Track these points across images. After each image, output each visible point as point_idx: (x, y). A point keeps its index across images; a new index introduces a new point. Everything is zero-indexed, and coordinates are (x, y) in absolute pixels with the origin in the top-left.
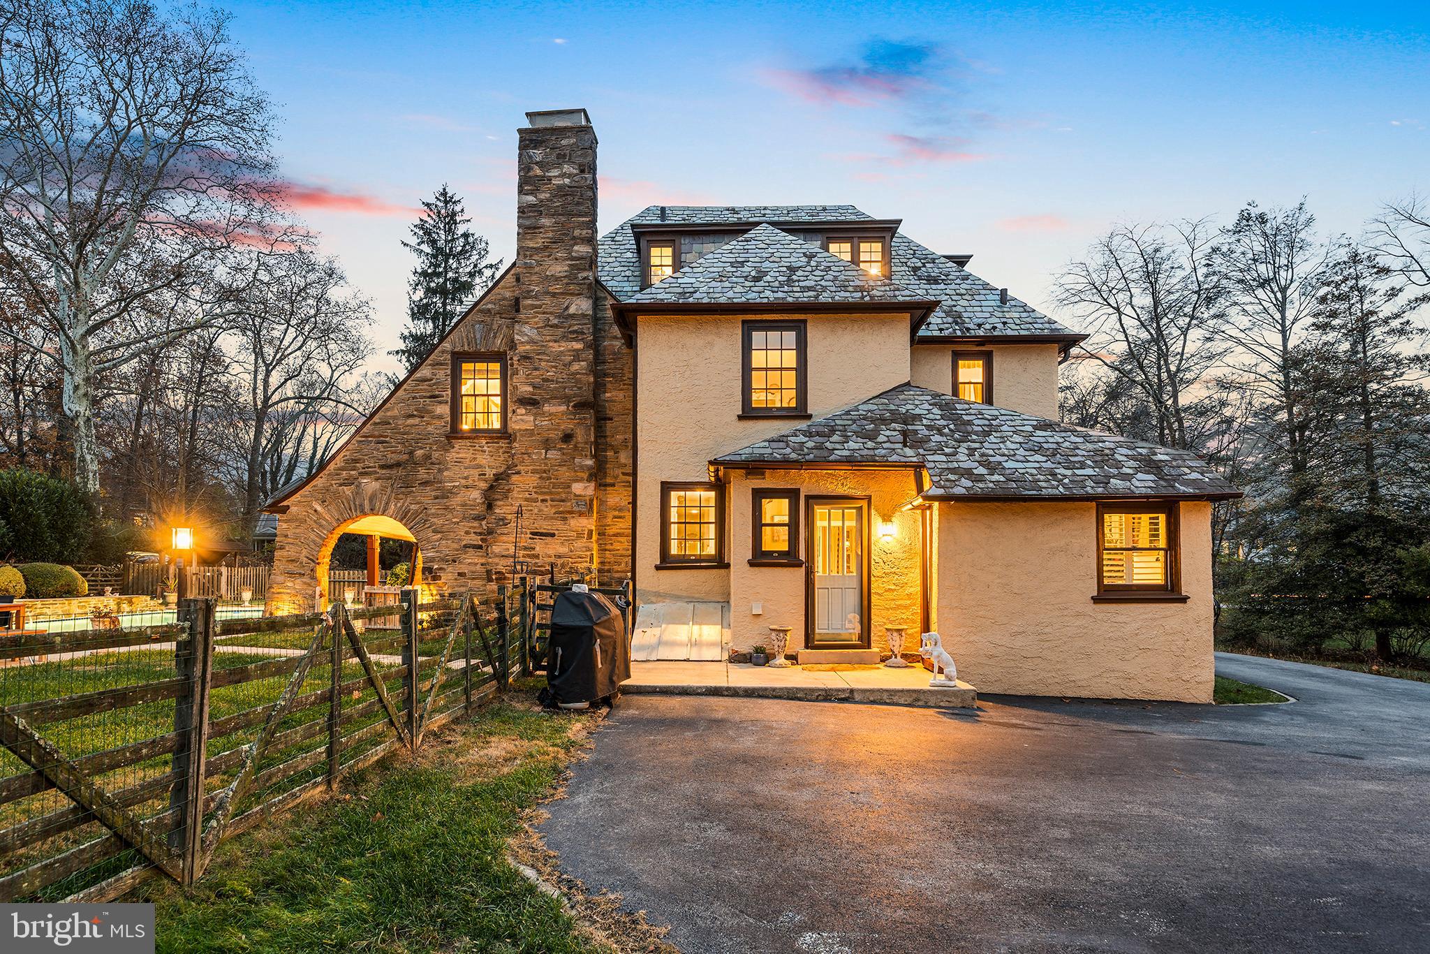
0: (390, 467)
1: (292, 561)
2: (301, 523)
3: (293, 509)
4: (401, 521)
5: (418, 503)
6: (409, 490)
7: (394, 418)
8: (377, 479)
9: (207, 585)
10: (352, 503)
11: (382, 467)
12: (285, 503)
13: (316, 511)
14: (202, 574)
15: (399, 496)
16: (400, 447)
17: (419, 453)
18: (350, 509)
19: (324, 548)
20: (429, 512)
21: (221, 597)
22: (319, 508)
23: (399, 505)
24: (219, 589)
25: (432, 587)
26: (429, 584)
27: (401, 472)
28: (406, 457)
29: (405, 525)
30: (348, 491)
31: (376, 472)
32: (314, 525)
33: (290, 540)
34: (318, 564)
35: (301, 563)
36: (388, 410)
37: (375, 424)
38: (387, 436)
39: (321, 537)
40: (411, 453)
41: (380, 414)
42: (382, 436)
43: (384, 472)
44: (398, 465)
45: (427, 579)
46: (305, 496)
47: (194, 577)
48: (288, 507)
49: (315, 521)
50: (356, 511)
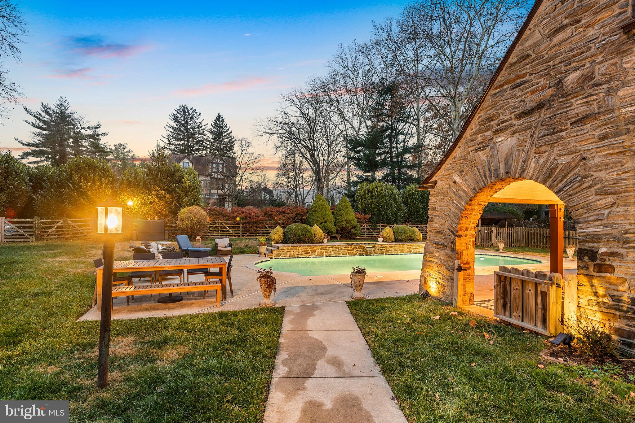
0: (529, 113)
1: (439, 232)
2: (445, 196)
3: (439, 183)
4: (544, 182)
5: (571, 153)
6: (555, 136)
7: (537, 44)
8: (513, 133)
9: (485, 237)
10: (486, 169)
11: (519, 116)
12: (433, 179)
13: (455, 182)
14: (483, 231)
15: (543, 149)
16: (543, 81)
17: (572, 78)
18: (485, 176)
19: (464, 220)
20: (590, 163)
21: (492, 244)
22: (457, 179)
23: (541, 161)
24: (491, 240)
25: (596, 282)
26: (590, 277)
27: (544, 115)
28: (551, 92)
29: (550, 187)
30: (482, 156)
31: (512, 125)
32: (455, 197)
33: (437, 213)
34: (460, 236)
35: (445, 235)
36: (526, 40)
37: (512, 65)
38: (525, 75)
39: (459, 209)
40: (559, 83)
41: (518, 48)
42: (519, 77)
43: (521, 121)
44: (540, 106)
45: (586, 267)
46: (448, 169)
47: (480, 233)
48: (435, 182)
49: (455, 193)
50: (490, 177)
